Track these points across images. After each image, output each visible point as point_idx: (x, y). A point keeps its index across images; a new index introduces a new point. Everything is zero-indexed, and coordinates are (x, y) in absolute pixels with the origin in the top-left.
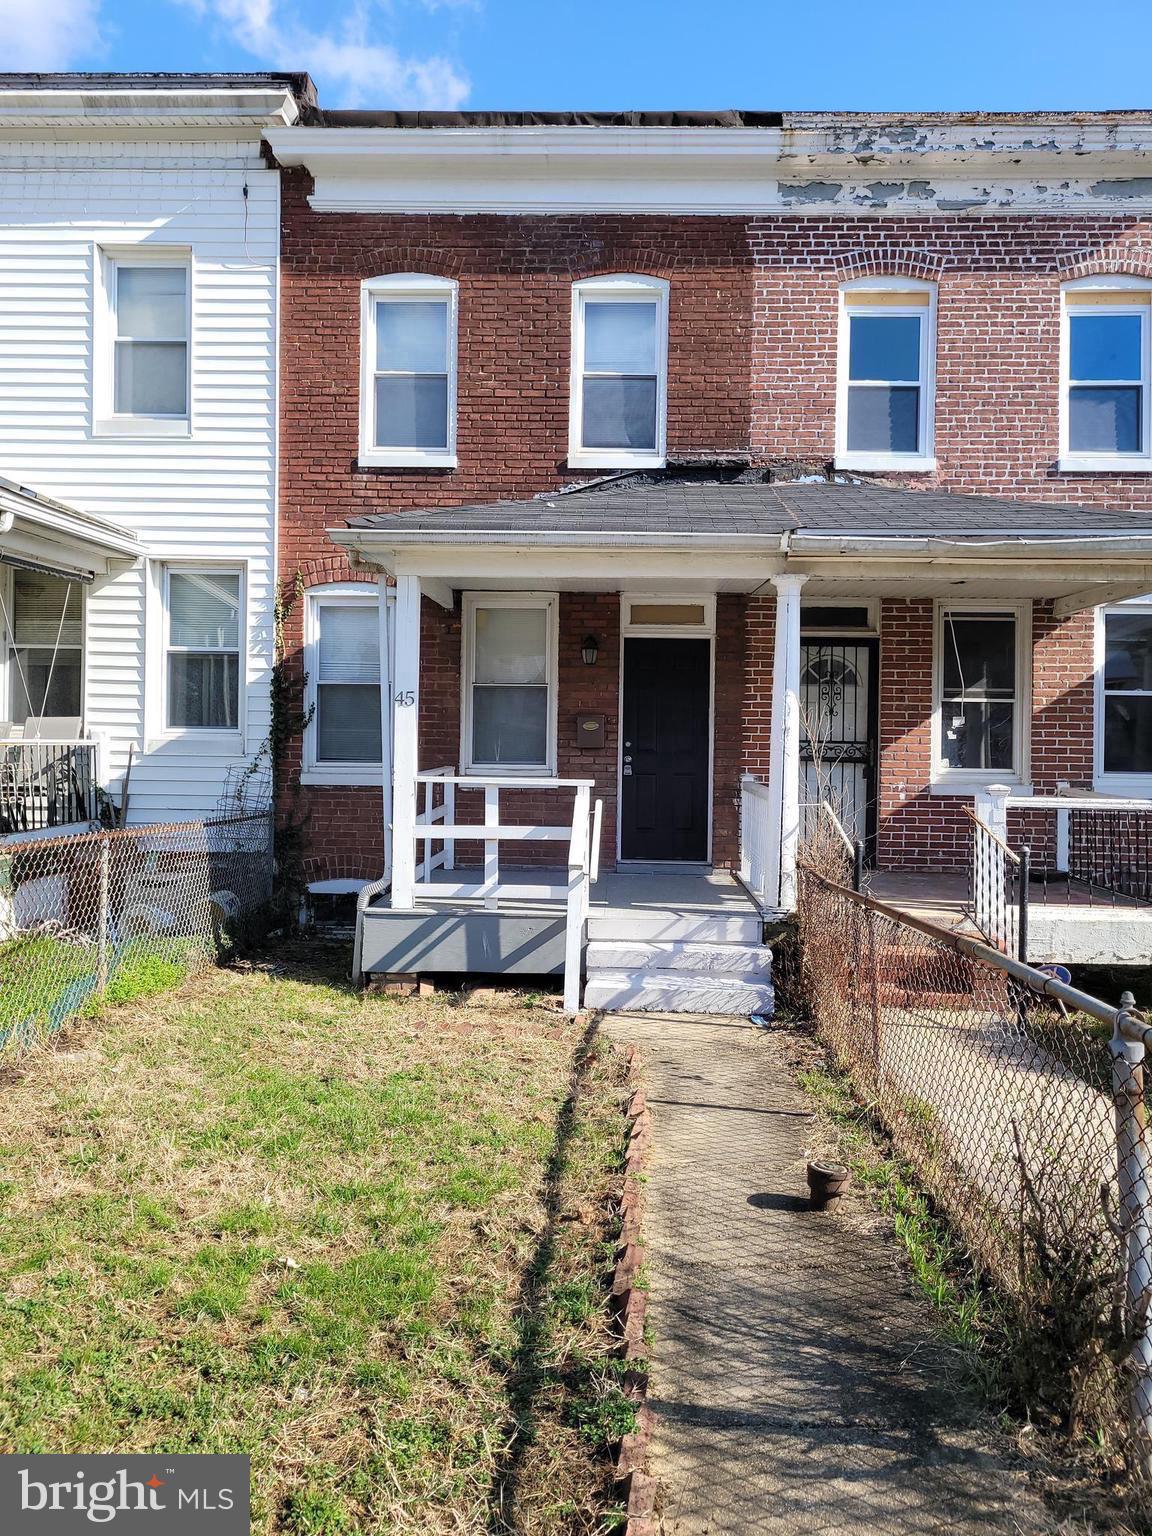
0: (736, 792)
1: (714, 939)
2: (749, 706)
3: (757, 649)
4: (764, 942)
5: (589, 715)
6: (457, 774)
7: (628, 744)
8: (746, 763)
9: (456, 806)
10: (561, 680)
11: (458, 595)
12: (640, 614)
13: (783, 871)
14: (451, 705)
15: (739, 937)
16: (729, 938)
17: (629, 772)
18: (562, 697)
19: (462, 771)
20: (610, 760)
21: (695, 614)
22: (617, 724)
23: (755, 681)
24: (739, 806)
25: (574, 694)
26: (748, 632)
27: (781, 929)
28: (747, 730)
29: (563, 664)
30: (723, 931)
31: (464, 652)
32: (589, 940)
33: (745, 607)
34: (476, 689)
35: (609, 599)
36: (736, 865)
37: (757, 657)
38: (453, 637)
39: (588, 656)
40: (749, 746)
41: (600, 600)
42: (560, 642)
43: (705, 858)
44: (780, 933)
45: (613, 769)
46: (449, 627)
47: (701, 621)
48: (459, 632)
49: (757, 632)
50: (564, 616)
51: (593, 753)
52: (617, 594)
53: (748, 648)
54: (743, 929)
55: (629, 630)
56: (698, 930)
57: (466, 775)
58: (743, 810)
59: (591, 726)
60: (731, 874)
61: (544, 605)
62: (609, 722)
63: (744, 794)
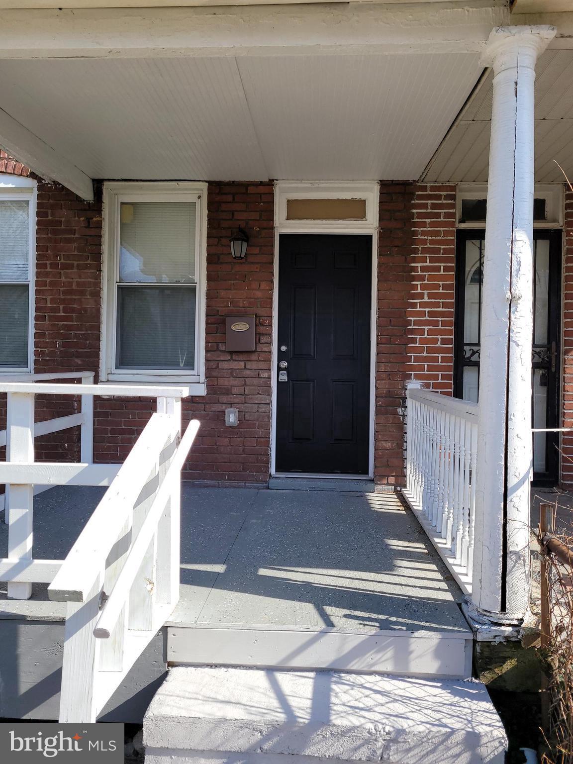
0: (402, 401)
1: (388, 667)
2: (414, 305)
3: (424, 242)
4: (476, 675)
5: (240, 315)
6: (96, 381)
7: (284, 348)
8: (412, 368)
9: (96, 414)
10: (209, 278)
11: (98, 185)
12: (296, 209)
13: (511, 548)
14: (90, 304)
15: (431, 666)
16: (416, 666)
17: (284, 378)
18: (209, 297)
19: (103, 376)
20: (262, 365)
21: (356, 209)
22: (270, 325)
23: (422, 278)
24: (404, 416)
25: (223, 293)
26: (415, 224)
27: (508, 652)
28: (412, 332)
29: (212, 260)
30: (403, 654)
31: (105, 248)
32: (172, 665)
33: (411, 196)
34: (121, 289)
35: (262, 189)
36: (400, 482)
37: (424, 251)
38: (92, 232)
39: (237, 249)
40: (415, 350)
41: (251, 190)
42: (209, 236)
43: (366, 472)
44: (504, 660)
45: (266, 375)
46: (88, 220)
47: (362, 216)
48: (99, 226)
49: (424, 225)
50: (213, 206)
51: (241, 357)
52: (271, 183)
53: (414, 242)
54: (438, 652)
55: (284, 225)
56: (360, 651)
57: (108, 381)
58: (409, 420)
59: (240, 327)
60: (395, 491)
61: (191, 198)
62: (260, 325)
63: (409, 402)
